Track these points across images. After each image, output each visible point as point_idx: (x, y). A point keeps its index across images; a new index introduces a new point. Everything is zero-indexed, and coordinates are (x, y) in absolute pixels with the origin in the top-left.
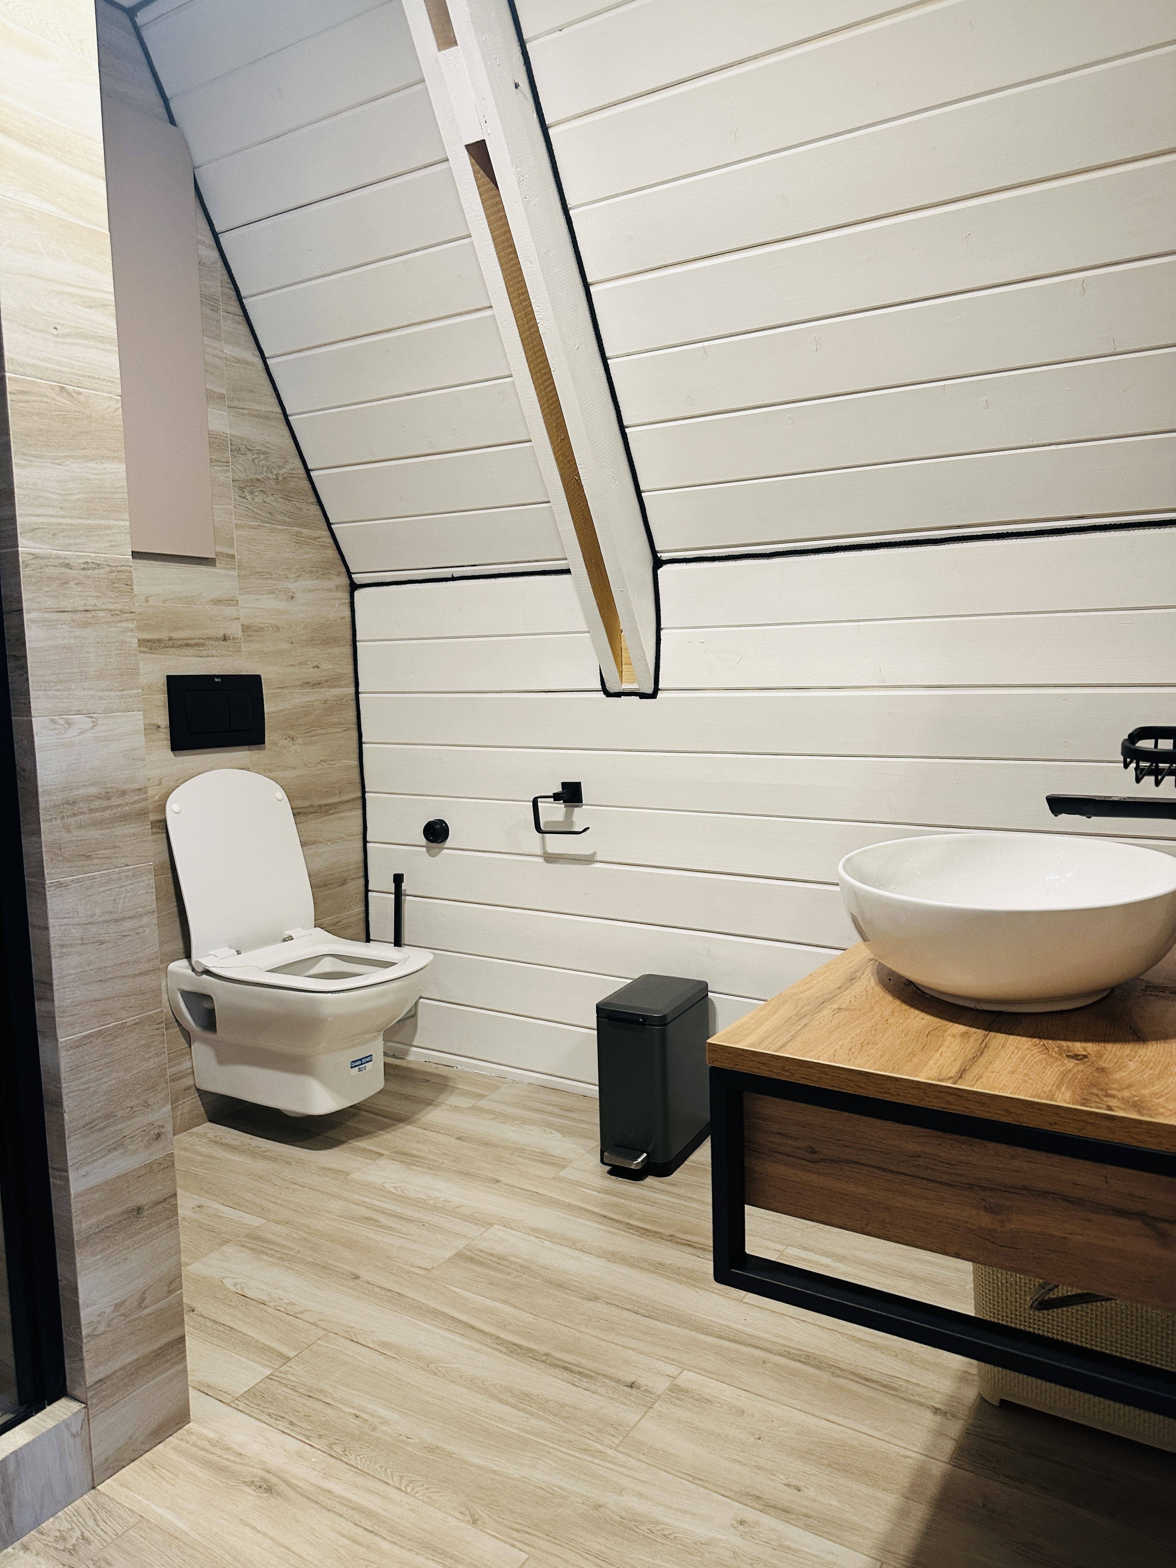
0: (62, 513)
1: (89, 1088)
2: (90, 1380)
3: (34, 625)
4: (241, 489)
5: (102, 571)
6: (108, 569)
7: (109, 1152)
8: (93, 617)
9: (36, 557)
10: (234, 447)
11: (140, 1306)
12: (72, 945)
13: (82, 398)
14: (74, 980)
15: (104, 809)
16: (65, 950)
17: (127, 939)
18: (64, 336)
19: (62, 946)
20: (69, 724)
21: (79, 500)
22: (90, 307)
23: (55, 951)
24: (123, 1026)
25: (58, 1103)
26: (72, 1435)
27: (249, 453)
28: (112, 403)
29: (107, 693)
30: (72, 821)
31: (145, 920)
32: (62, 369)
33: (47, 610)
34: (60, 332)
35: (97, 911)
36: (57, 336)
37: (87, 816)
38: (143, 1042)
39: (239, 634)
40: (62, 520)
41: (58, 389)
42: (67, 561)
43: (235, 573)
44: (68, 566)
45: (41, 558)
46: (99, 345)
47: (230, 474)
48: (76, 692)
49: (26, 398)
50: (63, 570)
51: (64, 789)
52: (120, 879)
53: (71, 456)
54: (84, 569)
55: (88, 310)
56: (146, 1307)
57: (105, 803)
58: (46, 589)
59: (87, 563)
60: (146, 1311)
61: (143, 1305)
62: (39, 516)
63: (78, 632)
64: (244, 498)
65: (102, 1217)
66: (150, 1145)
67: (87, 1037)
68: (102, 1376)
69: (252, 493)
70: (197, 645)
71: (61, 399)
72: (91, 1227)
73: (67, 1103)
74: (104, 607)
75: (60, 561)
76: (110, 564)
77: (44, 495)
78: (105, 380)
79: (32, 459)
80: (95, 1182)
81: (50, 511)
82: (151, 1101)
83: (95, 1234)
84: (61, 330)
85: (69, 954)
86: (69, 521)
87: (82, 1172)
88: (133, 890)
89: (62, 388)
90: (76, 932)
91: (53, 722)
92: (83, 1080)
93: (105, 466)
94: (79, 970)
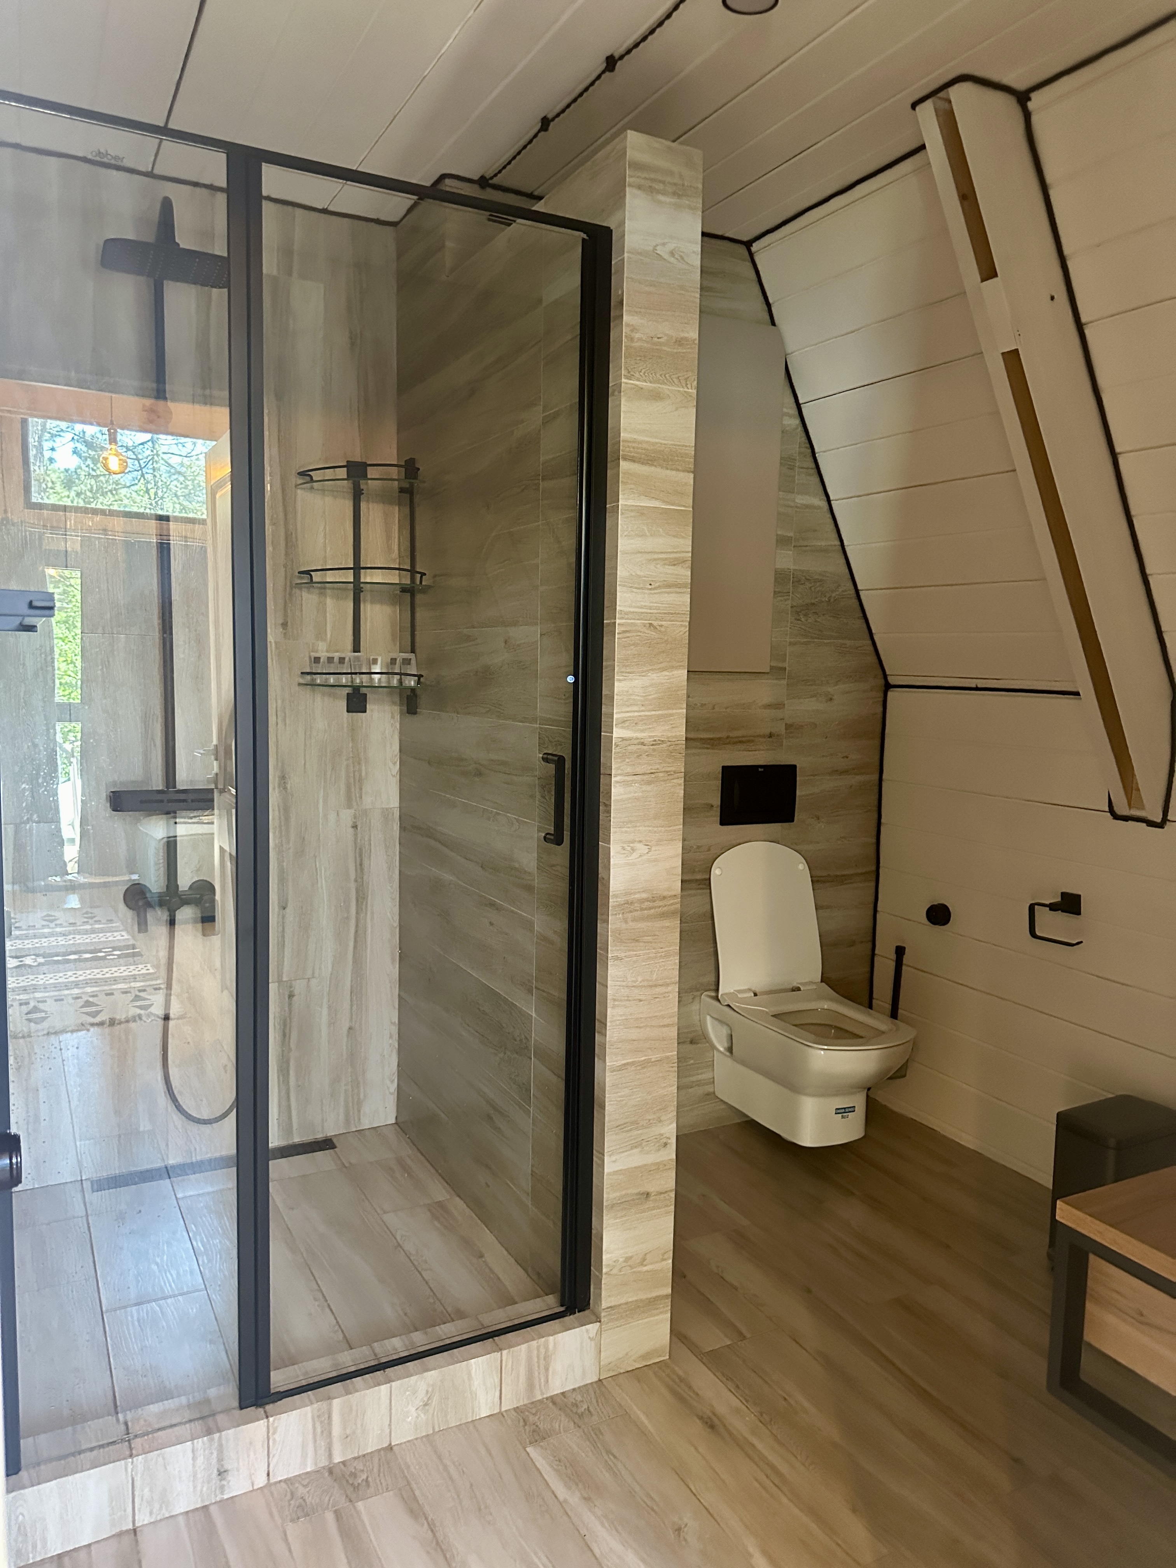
0: (643, 708)
1: (623, 1100)
2: (604, 1305)
3: (618, 785)
4: (798, 613)
5: (664, 745)
6: (669, 744)
7: (632, 1149)
8: (655, 777)
9: (623, 739)
10: (795, 579)
11: (642, 1263)
12: (621, 1001)
13: (663, 629)
14: (620, 1025)
15: (650, 908)
16: (616, 1003)
17: (658, 999)
18: (655, 589)
19: (614, 1000)
20: (633, 850)
21: (655, 699)
22: (674, 565)
23: (610, 1003)
24: (649, 1061)
25: (603, 1107)
26: (589, 1338)
27: (807, 583)
28: (682, 629)
29: (660, 829)
30: (629, 915)
31: (670, 988)
32: (652, 611)
33: (628, 775)
34: (653, 587)
35: (640, 979)
36: (651, 589)
37: (639, 912)
38: (661, 1075)
39: (783, 731)
40: (643, 713)
41: (648, 625)
42: (642, 740)
43: (784, 682)
44: (643, 744)
45: (626, 740)
46: (678, 590)
47: (789, 602)
48: (640, 828)
49: (628, 635)
50: (640, 746)
51: (626, 894)
52: (656, 957)
53: (652, 670)
54: (653, 745)
55: (673, 567)
56: (646, 1266)
57: (651, 904)
58: (627, 760)
59: (655, 741)
60: (645, 1269)
61: (645, 1263)
62: (628, 712)
63: (645, 788)
64: (799, 620)
65: (624, 1193)
66: (659, 1150)
67: (625, 1065)
68: (613, 1304)
69: (806, 615)
70: (749, 741)
71: (649, 632)
72: (615, 1198)
73: (608, 1108)
74: (664, 770)
75: (638, 741)
76: (670, 740)
77: (632, 697)
78: (679, 614)
79: (627, 675)
80: (620, 1168)
81: (636, 708)
82: (662, 1118)
83: (617, 1204)
84: (654, 585)
85: (618, 1006)
86: (647, 713)
87: (613, 1158)
88: (664, 966)
89: (651, 624)
90: (625, 992)
91: (624, 848)
92: (619, 1094)
93: (673, 673)
94: (624, 1018)
